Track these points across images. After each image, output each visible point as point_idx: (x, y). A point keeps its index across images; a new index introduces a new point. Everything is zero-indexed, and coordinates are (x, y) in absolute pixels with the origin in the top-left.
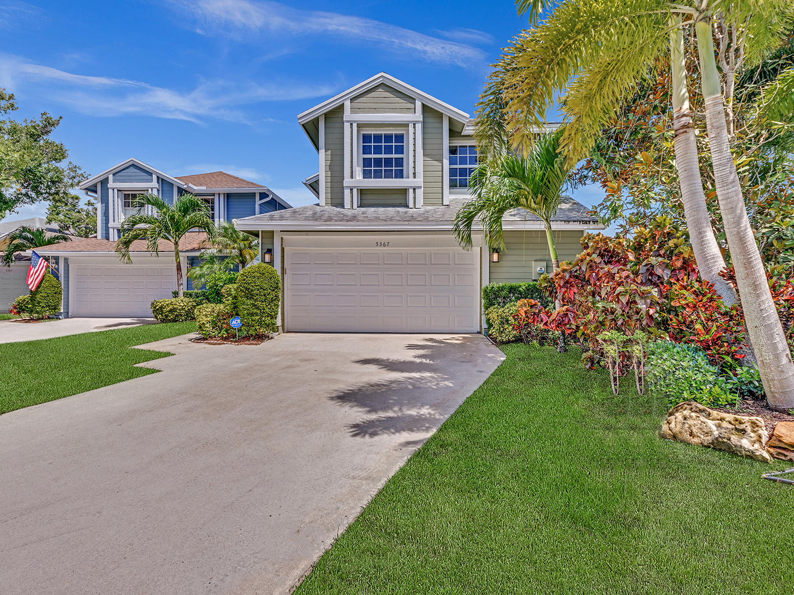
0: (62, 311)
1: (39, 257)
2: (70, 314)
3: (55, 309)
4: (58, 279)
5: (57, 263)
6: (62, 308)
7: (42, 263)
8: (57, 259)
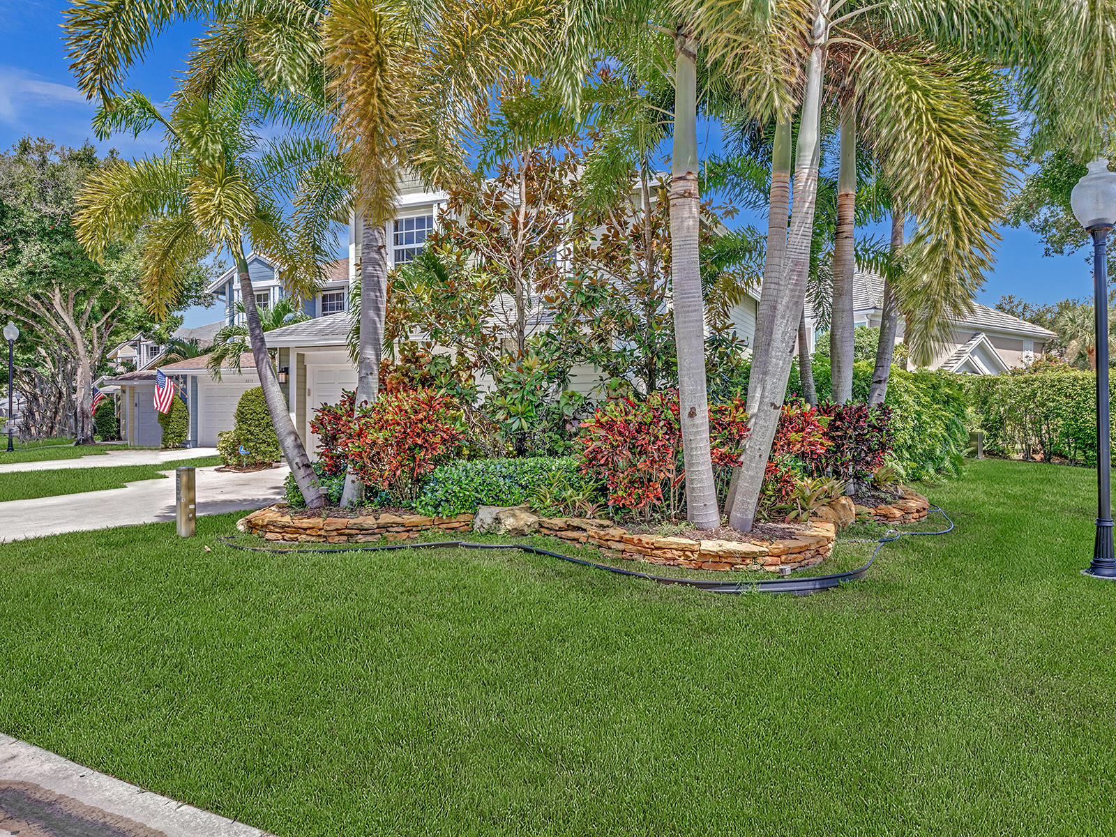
0: (190, 439)
1: (165, 376)
2: (199, 443)
3: (180, 436)
4: (185, 403)
5: (185, 383)
6: (189, 435)
7: (169, 383)
8: (185, 377)
